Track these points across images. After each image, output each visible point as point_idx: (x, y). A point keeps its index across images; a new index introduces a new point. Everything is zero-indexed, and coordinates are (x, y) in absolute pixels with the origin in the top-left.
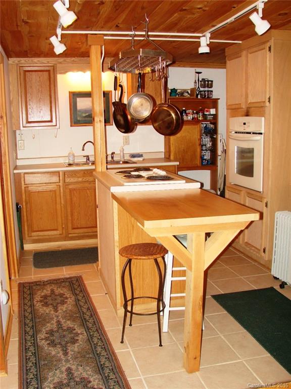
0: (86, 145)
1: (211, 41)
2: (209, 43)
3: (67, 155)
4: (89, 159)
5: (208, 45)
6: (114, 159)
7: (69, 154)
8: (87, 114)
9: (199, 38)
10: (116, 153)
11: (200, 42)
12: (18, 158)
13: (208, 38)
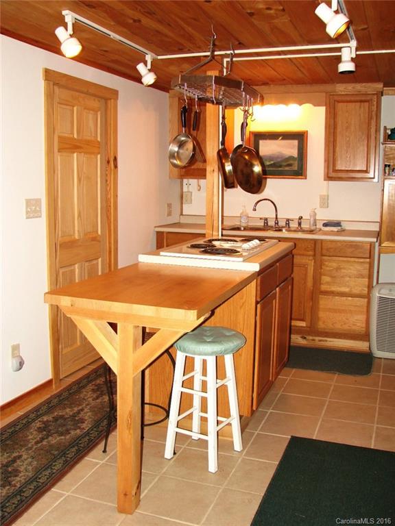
0: (260, 203)
1: (358, 53)
2: (354, 56)
3: (239, 215)
4: (267, 223)
5: (352, 60)
6: (302, 226)
7: (241, 214)
8: (272, 162)
9: (339, 49)
10: (303, 218)
11: (340, 56)
12: (184, 214)
13: (354, 49)
